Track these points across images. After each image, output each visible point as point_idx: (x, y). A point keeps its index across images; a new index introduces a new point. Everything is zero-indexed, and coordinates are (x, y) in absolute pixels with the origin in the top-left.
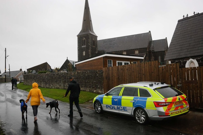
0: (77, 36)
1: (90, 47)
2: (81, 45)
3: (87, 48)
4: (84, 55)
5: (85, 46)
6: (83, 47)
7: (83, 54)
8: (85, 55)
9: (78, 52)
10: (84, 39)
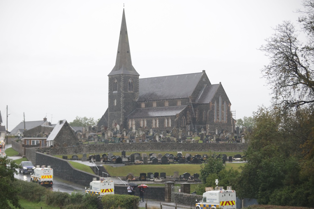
0: (108, 76)
1: (122, 94)
2: (113, 89)
3: (119, 95)
4: (115, 105)
5: (116, 92)
6: (115, 93)
7: (114, 103)
8: (117, 105)
9: (109, 100)
10: (116, 81)
